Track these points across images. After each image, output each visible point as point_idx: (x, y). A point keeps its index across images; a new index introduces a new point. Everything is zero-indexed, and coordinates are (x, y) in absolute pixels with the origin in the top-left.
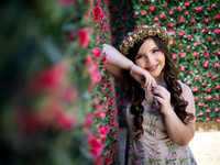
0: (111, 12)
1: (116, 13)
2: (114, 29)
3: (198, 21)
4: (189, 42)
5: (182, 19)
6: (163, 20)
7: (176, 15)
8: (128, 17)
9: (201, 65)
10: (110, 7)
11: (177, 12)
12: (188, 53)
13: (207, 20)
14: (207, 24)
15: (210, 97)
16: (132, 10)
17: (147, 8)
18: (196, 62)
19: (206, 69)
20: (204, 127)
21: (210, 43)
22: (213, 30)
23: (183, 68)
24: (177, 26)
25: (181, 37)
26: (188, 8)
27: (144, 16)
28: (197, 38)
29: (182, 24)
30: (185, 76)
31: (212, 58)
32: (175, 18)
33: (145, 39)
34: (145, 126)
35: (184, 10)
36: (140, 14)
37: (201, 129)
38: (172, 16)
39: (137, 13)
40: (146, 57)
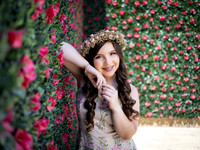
0: (85, 12)
1: (89, 13)
2: (86, 28)
3: (161, 28)
4: (151, 46)
5: (147, 25)
6: (130, 24)
7: (142, 21)
8: (100, 18)
9: (160, 67)
10: (84, 7)
11: (143, 18)
12: (150, 56)
13: (168, 28)
14: (168, 32)
15: (165, 96)
16: (104, 12)
17: (117, 11)
18: (156, 65)
19: (164, 71)
20: (157, 122)
21: (169, 48)
22: (172, 37)
23: (144, 68)
24: (143, 30)
25: (145, 41)
26: (153, 16)
27: (114, 19)
28: (159, 43)
29: (146, 29)
30: (146, 76)
31: (170, 62)
32: (141, 23)
33: (106, 41)
34: (95, 121)
35: (149, 18)
36: (110, 17)
37: (155, 124)
38: (138, 21)
39: (108, 15)
40: (104, 58)
